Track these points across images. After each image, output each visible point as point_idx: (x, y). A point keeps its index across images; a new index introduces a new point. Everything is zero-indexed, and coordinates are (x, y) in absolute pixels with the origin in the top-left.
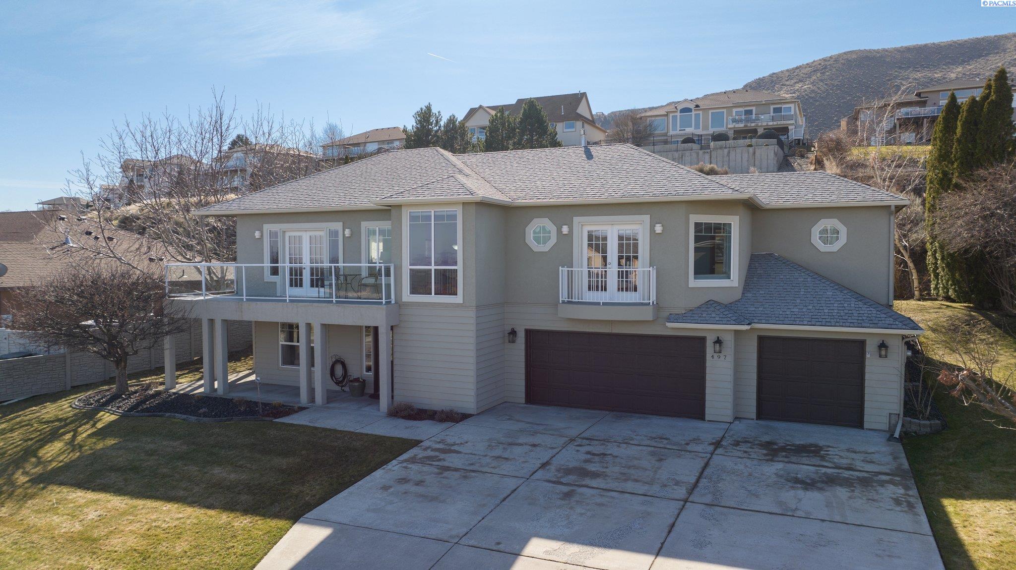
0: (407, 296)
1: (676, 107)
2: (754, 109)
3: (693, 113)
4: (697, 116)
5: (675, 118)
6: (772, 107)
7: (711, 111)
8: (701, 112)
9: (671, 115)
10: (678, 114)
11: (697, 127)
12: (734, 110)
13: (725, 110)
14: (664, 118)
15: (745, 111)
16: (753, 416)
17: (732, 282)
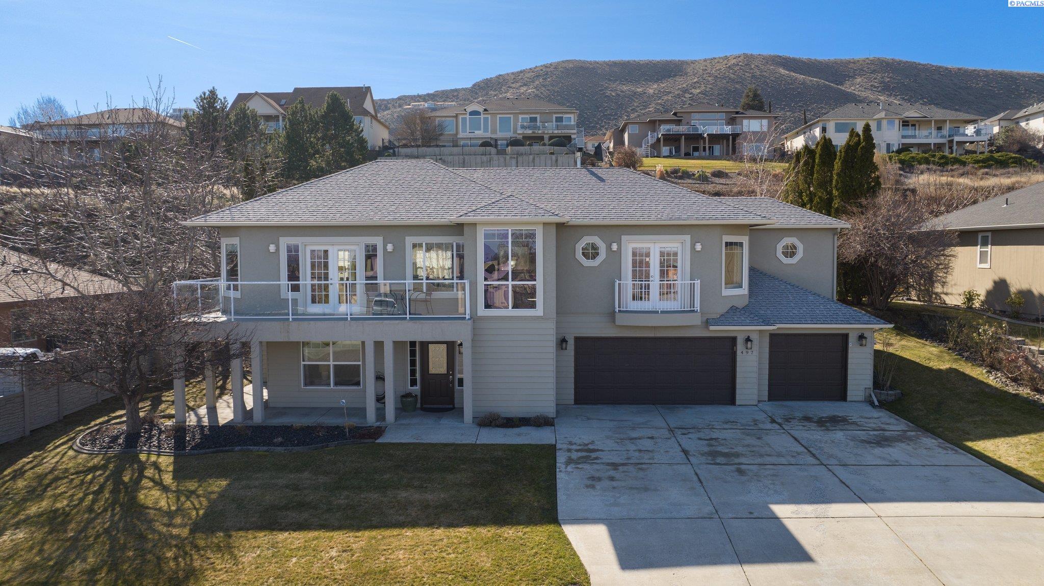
0: (482, 311)
1: (465, 110)
2: (538, 116)
3: (482, 116)
4: (486, 120)
5: (464, 120)
6: (555, 116)
7: (498, 116)
8: (489, 116)
9: (460, 117)
10: (468, 116)
11: (486, 130)
12: (521, 117)
13: (512, 116)
14: (451, 119)
15: (530, 118)
16: (766, 398)
17: (744, 290)
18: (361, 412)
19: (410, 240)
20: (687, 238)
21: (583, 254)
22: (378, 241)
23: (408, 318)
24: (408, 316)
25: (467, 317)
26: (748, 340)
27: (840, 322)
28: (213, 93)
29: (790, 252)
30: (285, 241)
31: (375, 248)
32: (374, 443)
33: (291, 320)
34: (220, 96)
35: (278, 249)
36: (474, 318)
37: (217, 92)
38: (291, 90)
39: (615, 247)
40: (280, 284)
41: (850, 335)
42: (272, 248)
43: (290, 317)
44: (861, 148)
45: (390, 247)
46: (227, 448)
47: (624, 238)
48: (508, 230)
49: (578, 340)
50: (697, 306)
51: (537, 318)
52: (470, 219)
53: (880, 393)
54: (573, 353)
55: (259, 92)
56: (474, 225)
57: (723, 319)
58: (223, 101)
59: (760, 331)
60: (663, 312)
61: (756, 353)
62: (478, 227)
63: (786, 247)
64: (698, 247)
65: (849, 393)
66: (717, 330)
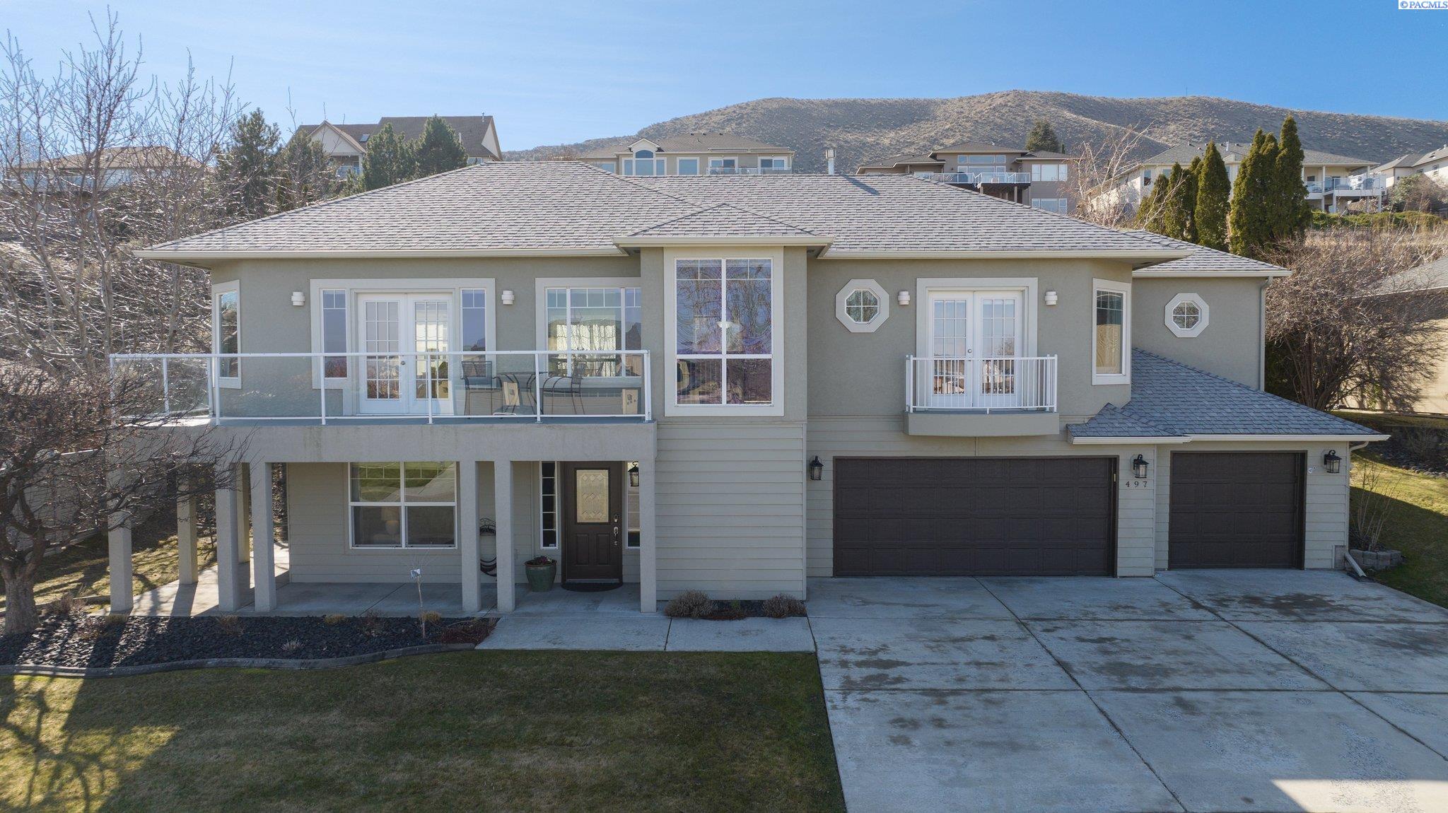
0: (673, 408)
1: (630, 149)
2: (736, 159)
3: (655, 159)
4: (660, 163)
5: (628, 163)
6: (760, 158)
7: (678, 159)
8: (665, 159)
9: (623, 159)
10: (634, 159)
12: (710, 159)
13: (698, 159)
14: (612, 163)
15: (725, 161)
16: (1166, 566)
17: (1125, 378)
18: (453, 591)
19: (544, 286)
20: (1032, 283)
21: (849, 311)
22: (486, 286)
23: (539, 419)
24: (539, 415)
25: (648, 417)
26: (1139, 462)
27: (1294, 431)
28: (257, 117)
29: (1188, 316)
30: (320, 287)
31: (480, 298)
32: (474, 649)
33: (324, 423)
34: (269, 120)
35: (307, 301)
36: (660, 421)
37: (264, 116)
38: (376, 121)
39: (905, 298)
40: (310, 357)
41: (1309, 454)
42: (297, 298)
43: (323, 418)
44: (1281, 158)
45: (507, 297)
46: (192, 662)
47: (921, 282)
48: (720, 261)
49: (838, 461)
50: (1052, 402)
51: (772, 420)
52: (653, 239)
53: (1363, 555)
54: (830, 486)
55: (333, 122)
56: (659, 250)
57: (1095, 424)
58: (272, 128)
59: (1159, 446)
60: (993, 412)
61: (1151, 485)
62: (667, 254)
63: (1179, 310)
64: (1052, 298)
65: (1307, 555)
66: (1087, 444)
